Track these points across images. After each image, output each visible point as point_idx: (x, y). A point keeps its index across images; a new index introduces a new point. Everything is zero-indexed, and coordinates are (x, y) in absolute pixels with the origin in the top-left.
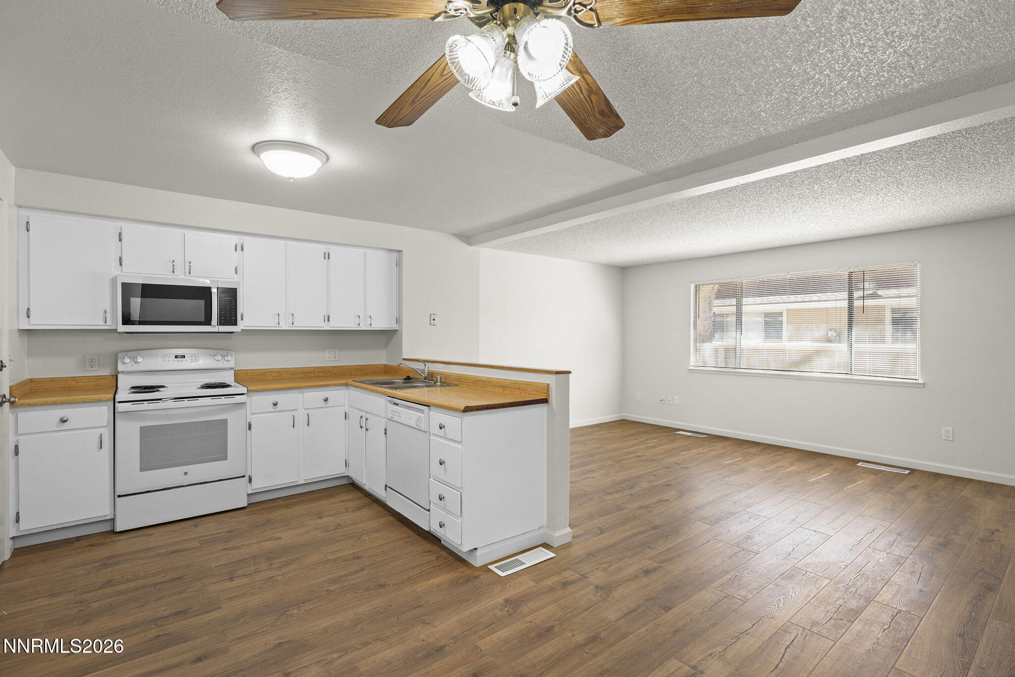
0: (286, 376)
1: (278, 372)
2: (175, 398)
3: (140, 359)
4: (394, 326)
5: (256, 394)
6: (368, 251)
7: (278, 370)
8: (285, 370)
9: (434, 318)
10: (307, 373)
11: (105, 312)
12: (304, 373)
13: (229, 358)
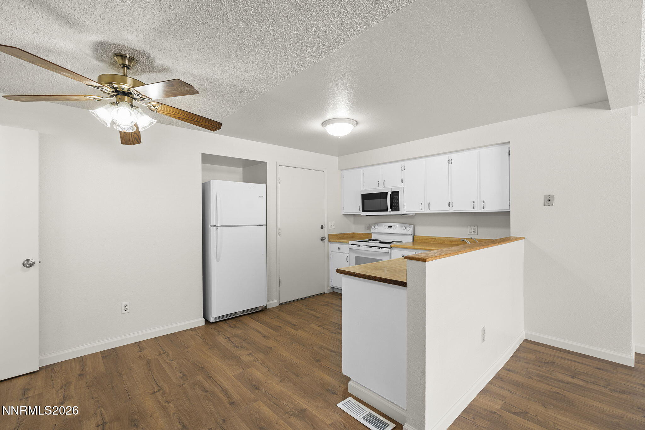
0: (440, 242)
1: (435, 239)
2: (366, 246)
3: (376, 227)
4: (505, 208)
5: (396, 249)
6: (483, 150)
7: (435, 238)
8: (439, 238)
9: (549, 199)
10: (453, 241)
11: (360, 206)
12: (450, 241)
13: (408, 228)
